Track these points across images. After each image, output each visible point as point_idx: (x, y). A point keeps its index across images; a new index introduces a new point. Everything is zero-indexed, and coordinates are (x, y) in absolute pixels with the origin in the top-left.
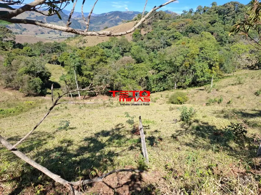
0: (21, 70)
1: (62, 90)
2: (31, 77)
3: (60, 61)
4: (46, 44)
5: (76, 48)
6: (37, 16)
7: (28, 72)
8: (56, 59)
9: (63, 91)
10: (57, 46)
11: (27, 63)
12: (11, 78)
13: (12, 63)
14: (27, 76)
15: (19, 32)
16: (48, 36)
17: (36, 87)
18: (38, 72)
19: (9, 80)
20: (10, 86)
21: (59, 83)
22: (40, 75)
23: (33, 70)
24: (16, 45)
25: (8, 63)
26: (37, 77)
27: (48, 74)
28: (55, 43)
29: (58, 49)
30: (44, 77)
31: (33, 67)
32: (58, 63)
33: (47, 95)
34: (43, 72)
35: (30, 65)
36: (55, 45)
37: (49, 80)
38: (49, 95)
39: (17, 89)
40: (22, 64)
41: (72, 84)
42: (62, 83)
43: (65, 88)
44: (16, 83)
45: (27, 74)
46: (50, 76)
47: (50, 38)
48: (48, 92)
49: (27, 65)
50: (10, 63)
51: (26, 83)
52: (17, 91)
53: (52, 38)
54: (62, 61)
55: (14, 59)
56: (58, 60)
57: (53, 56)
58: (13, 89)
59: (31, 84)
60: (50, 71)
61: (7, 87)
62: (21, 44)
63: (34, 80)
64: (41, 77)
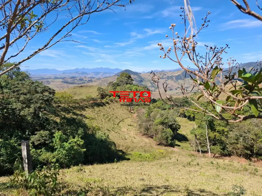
0: (158, 120)
1: (190, 144)
2: (164, 128)
3: (187, 114)
4: (176, 99)
5: (203, 103)
6: (168, 76)
7: (162, 123)
8: (184, 112)
9: (191, 145)
10: (185, 100)
11: (162, 115)
12: (149, 127)
13: (151, 115)
14: (161, 127)
15: (153, 90)
16: (175, 92)
17: (167, 138)
18: (170, 123)
19: (147, 129)
20: (147, 134)
21: (186, 136)
22: (171, 127)
23: (166, 121)
24: (152, 100)
25: (148, 115)
26: (168, 128)
27: (178, 126)
28: (184, 98)
29: (186, 103)
30: (174, 128)
31: (166, 119)
32: (185, 116)
33: (176, 147)
34: (174, 124)
35: (164, 117)
36: (184, 100)
37: (178, 132)
38: (178, 147)
39: (152, 137)
40: (158, 116)
41: (201, 139)
42: (190, 137)
43: (194, 142)
44: (152, 132)
45: (161, 125)
46: (179, 128)
47: (177, 93)
48: (176, 144)
49: (162, 117)
50: (150, 115)
51: (160, 133)
52: (152, 139)
53: (179, 93)
54: (189, 114)
55: (152, 111)
56: (185, 114)
57: (181, 110)
58: (149, 137)
59: (164, 134)
60: (180, 124)
61: (144, 135)
62: (155, 99)
63: (166, 131)
64: (171, 129)
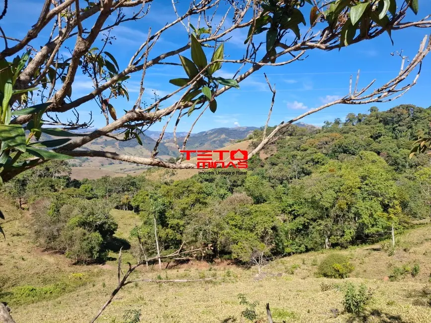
0: (73, 220)
1: (132, 253)
2: (86, 231)
3: (133, 204)
4: (116, 179)
5: (159, 184)
7: (83, 224)
8: (128, 201)
9: (134, 254)
10: (131, 181)
11: (83, 209)
12: (56, 233)
13: (61, 210)
14: (80, 230)
15: (77, 164)
16: (119, 168)
17: (93, 248)
18: (99, 223)
19: (52, 238)
20: (51, 248)
21: (129, 240)
22: (100, 228)
23: (91, 220)
24: (71, 182)
25: (55, 211)
26: (95, 231)
27: (113, 226)
28: (128, 178)
29: (133, 186)
30: (106, 230)
31: (91, 216)
32: (130, 208)
33: (108, 262)
34: (105, 223)
35: (87, 212)
36: (128, 180)
37: (114, 235)
38: (111, 262)
39: (62, 252)
40: (76, 211)
41: (149, 241)
42: (133, 241)
43: (137, 249)
44: (62, 242)
45: (80, 227)
46: (115, 229)
47: (121, 170)
48: (109, 256)
49: (83, 212)
50: (58, 211)
51: (78, 242)
52: (61, 256)
53: (125, 170)
54: (137, 204)
55: (64, 203)
56: (131, 203)
57: (124, 198)
58: (56, 253)
59: (85, 243)
60: (116, 221)
61: (47, 249)
62: (78, 181)
63: (90, 236)
64: (101, 232)
